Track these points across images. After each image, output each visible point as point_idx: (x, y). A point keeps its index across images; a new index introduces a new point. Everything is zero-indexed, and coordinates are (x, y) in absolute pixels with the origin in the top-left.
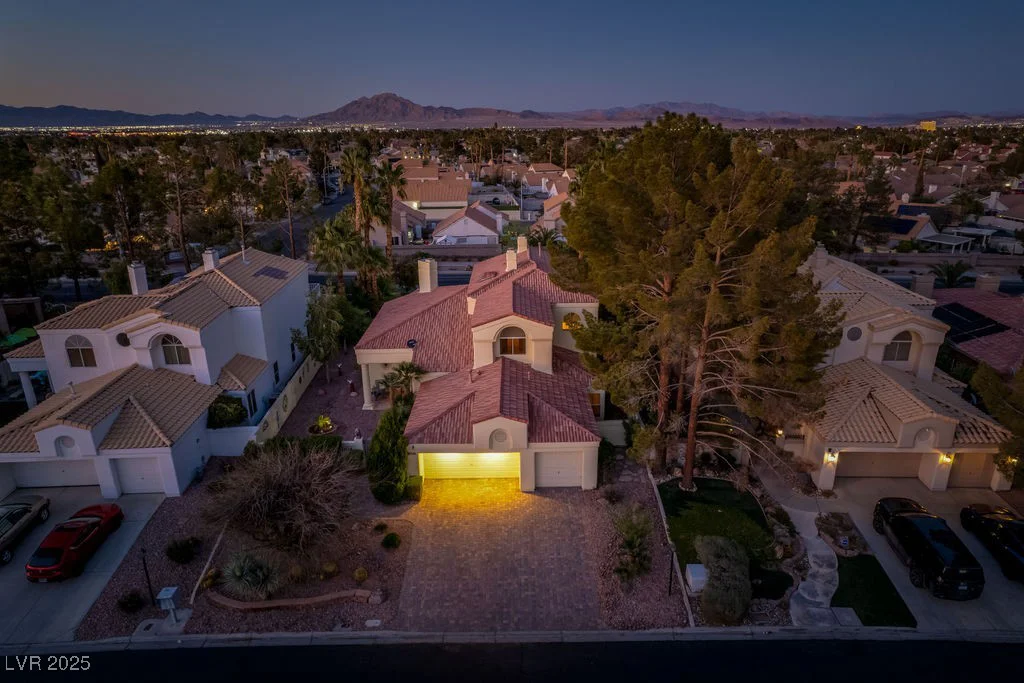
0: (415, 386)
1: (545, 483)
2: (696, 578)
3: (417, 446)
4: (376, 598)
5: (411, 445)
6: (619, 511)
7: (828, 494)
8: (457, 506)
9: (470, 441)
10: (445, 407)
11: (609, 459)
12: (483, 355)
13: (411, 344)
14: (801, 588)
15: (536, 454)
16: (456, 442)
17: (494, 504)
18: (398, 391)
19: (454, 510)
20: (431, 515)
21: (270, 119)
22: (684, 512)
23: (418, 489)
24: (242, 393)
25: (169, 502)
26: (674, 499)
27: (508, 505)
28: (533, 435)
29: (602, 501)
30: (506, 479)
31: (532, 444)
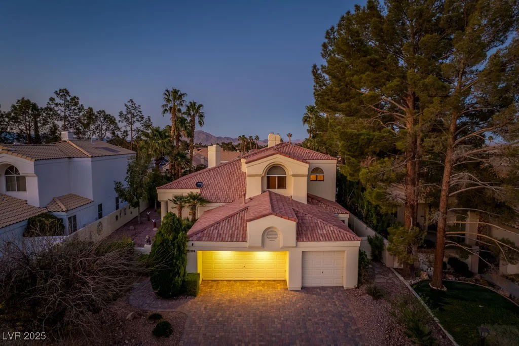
1: (311, 282)
3: (197, 243)
5: (190, 243)
8: (231, 301)
9: (244, 239)
10: (224, 216)
12: (253, 188)
13: (199, 185)
15: (303, 252)
16: (231, 241)
17: (265, 299)
19: (227, 304)
20: (205, 308)
24: (63, 215)
27: (278, 300)
28: (301, 234)
29: (367, 297)
30: (274, 281)
31: (301, 244)
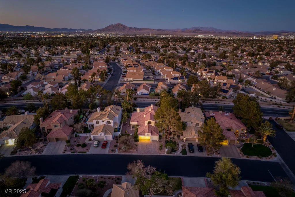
0: (138, 128)
1: (153, 140)
2: (167, 150)
3: (139, 135)
4: (136, 151)
6: (160, 143)
7: (185, 142)
8: (143, 142)
9: (145, 135)
10: (142, 131)
11: (160, 137)
12: (146, 124)
13: (137, 122)
14: (177, 152)
15: (152, 137)
16: (143, 135)
17: (147, 142)
18: (136, 128)
20: (140, 143)
21: (85, 30)
22: (168, 144)
23: (139, 140)
24: (117, 128)
25: (111, 141)
26: (167, 142)
27: (149, 142)
28: (151, 135)
30: (149, 139)
